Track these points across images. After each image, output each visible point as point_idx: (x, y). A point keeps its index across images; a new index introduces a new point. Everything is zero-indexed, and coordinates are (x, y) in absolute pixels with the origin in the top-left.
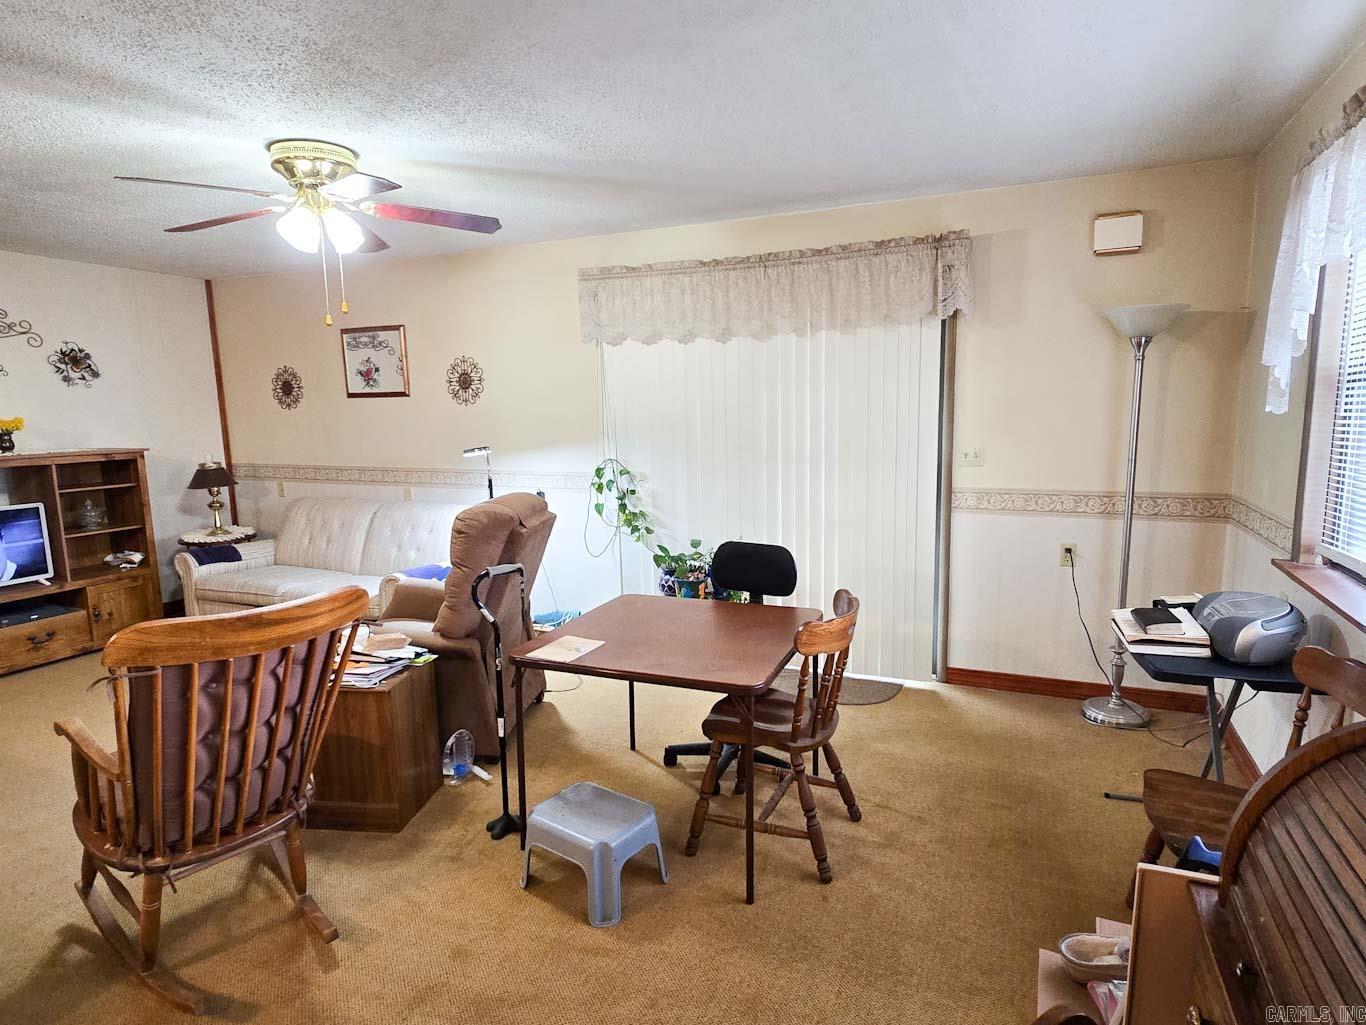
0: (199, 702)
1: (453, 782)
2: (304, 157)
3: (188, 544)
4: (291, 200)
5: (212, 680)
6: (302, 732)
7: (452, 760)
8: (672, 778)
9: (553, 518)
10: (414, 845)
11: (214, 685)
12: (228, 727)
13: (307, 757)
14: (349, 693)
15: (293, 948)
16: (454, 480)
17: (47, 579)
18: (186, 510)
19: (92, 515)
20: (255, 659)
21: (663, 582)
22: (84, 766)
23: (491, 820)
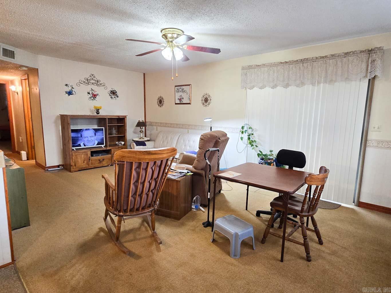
0: (134, 173)
1: (194, 210)
2: (170, 33)
3: (134, 141)
4: (166, 45)
5: (137, 168)
6: (157, 186)
7: (194, 204)
8: (258, 220)
9: (228, 139)
10: (183, 224)
11: (138, 169)
12: (140, 181)
13: (158, 193)
14: (169, 180)
15: (151, 244)
16: (201, 128)
17: (104, 146)
18: (135, 132)
19: (114, 131)
20: (148, 163)
21: (260, 162)
22: (107, 186)
23: (204, 222)
